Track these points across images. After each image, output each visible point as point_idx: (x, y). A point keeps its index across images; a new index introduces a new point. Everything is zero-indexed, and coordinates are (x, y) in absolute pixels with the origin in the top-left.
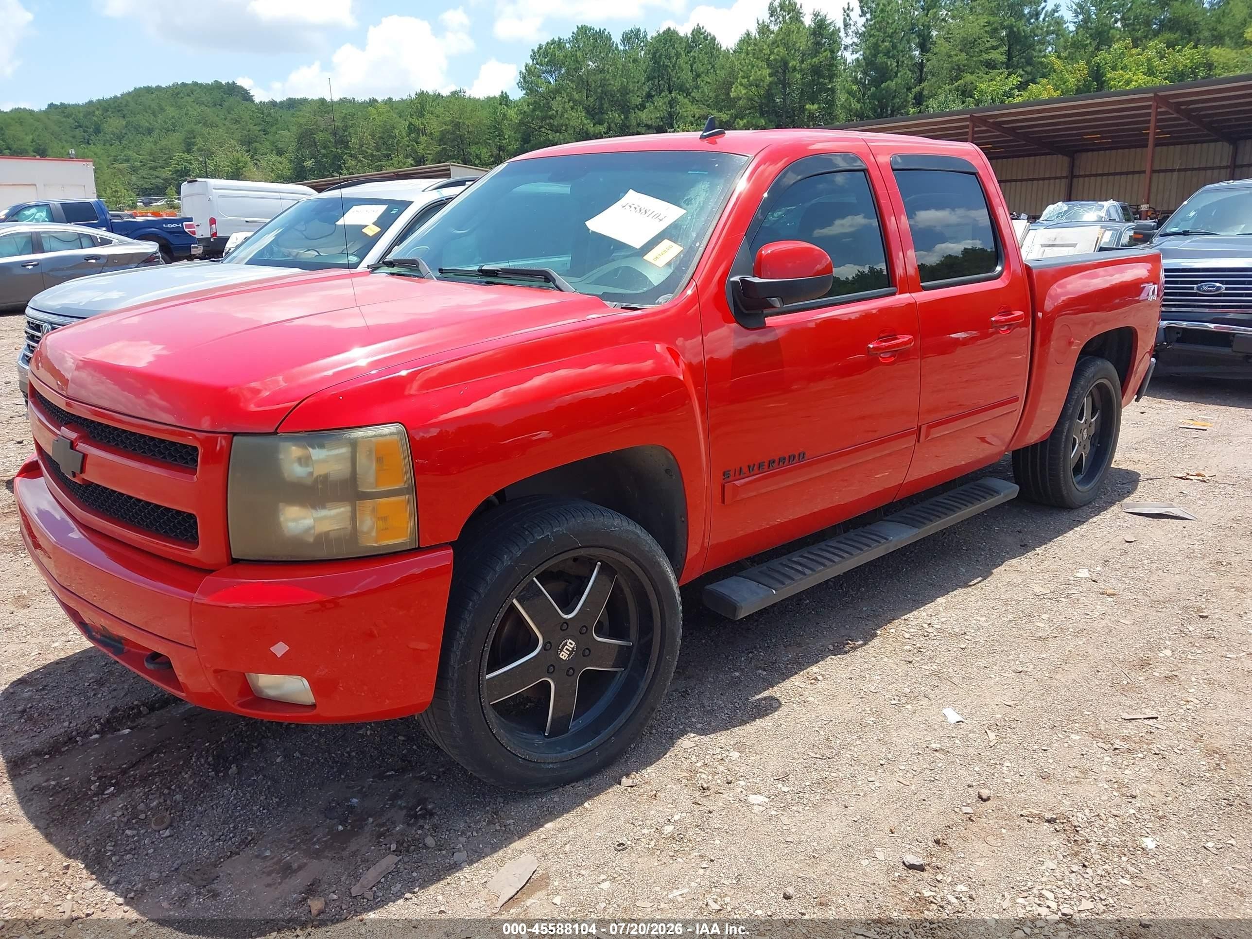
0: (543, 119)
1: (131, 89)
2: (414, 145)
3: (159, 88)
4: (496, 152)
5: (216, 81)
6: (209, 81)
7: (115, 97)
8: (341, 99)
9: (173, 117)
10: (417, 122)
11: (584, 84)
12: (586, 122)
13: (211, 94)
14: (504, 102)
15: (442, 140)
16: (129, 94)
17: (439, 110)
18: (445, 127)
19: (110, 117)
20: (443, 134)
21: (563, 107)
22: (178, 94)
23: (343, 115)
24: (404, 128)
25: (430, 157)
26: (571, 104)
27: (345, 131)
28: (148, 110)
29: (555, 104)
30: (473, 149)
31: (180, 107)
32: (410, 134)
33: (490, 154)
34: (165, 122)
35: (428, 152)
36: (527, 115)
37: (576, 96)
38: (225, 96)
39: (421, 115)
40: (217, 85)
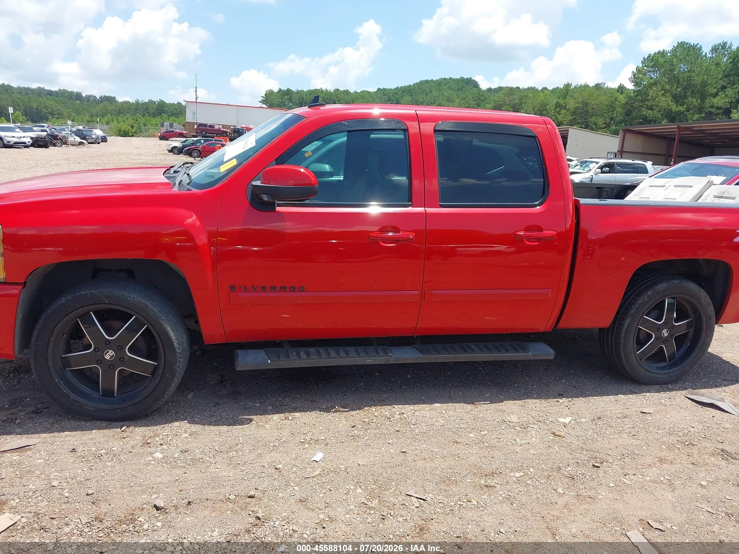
0: (643, 101)
1: (418, 81)
2: (556, 115)
3: (432, 81)
4: (608, 121)
5: (462, 77)
6: (458, 77)
7: (410, 85)
8: (528, 88)
9: (435, 96)
10: (561, 102)
11: (674, 79)
12: (671, 104)
13: (457, 84)
14: (620, 91)
15: (574, 113)
16: (417, 83)
17: (576, 95)
18: (577, 105)
19: (405, 96)
20: (576, 109)
21: (657, 94)
22: (441, 83)
23: (520, 96)
24: (553, 105)
25: (565, 122)
26: (663, 92)
27: (520, 105)
28: (424, 93)
29: (651, 93)
30: (594, 119)
31: (440, 91)
32: (556, 109)
33: (603, 122)
34: (430, 99)
35: (564, 119)
36: (632, 99)
37: (667, 87)
38: (465, 85)
39: (565, 98)
40: (462, 79)
